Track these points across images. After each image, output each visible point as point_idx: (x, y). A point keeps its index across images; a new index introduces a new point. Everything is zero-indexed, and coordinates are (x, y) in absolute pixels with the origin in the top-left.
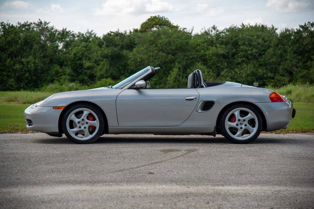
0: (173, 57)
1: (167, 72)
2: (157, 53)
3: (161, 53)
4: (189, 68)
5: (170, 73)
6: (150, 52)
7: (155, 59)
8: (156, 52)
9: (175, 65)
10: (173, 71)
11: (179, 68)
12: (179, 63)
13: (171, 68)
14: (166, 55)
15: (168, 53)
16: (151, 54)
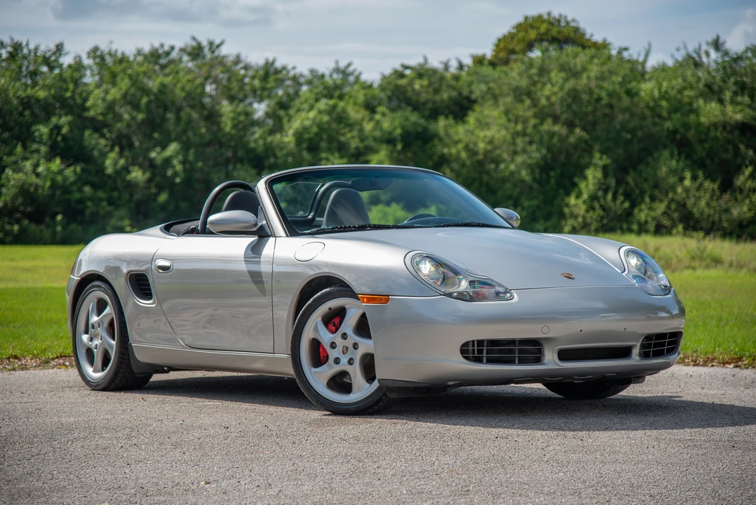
0: (585, 135)
1: (567, 182)
2: (535, 126)
3: (548, 126)
4: (635, 169)
5: (575, 185)
6: (516, 122)
7: (531, 143)
8: (533, 122)
9: (591, 156)
10: (585, 178)
11: (605, 169)
12: (602, 152)
13: (580, 170)
14: (564, 131)
15: (571, 125)
16: (519, 127)
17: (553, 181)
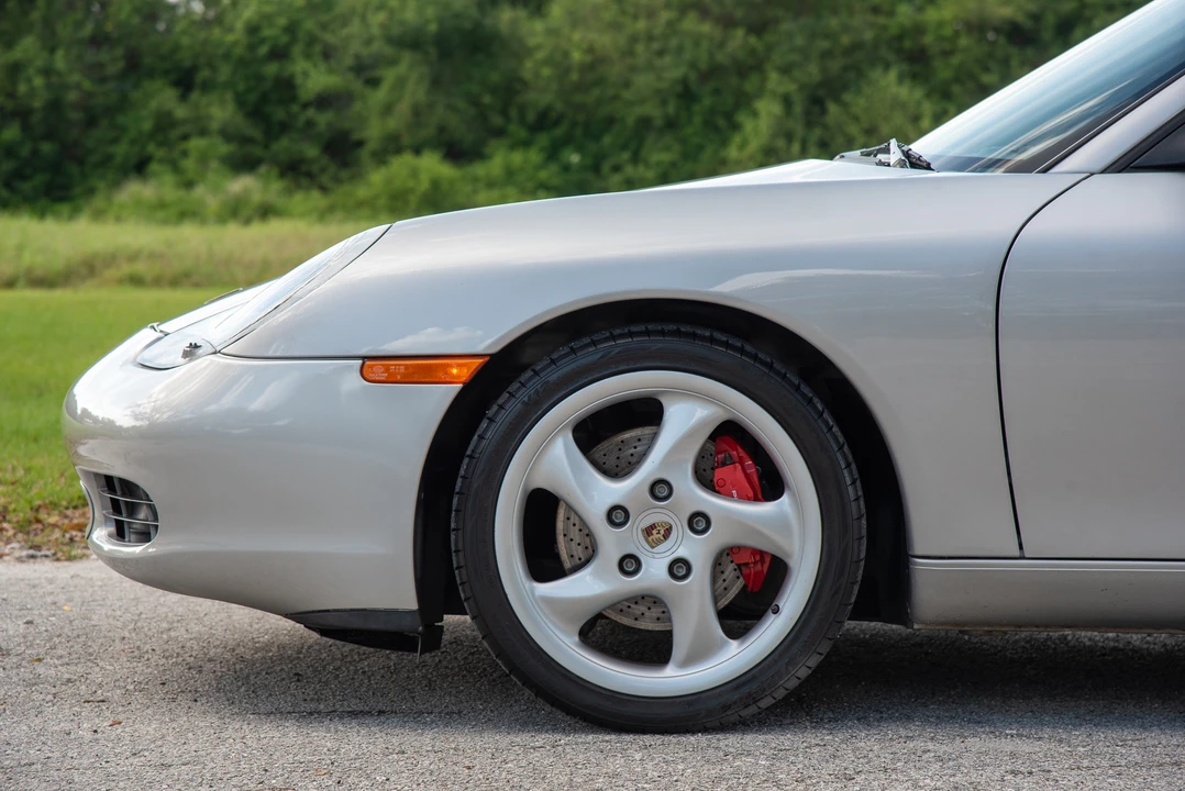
0: (753, 40)
1: (721, 122)
2: (670, 24)
3: (691, 23)
4: (837, 100)
5: (736, 127)
6: (635, 17)
7: (661, 53)
8: (665, 16)
9: (764, 80)
10: (755, 114)
11: (787, 101)
12: (786, 70)
13: (744, 101)
14: (718, 33)
15: (728, 23)
16: (641, 25)
17: (698, 120)
